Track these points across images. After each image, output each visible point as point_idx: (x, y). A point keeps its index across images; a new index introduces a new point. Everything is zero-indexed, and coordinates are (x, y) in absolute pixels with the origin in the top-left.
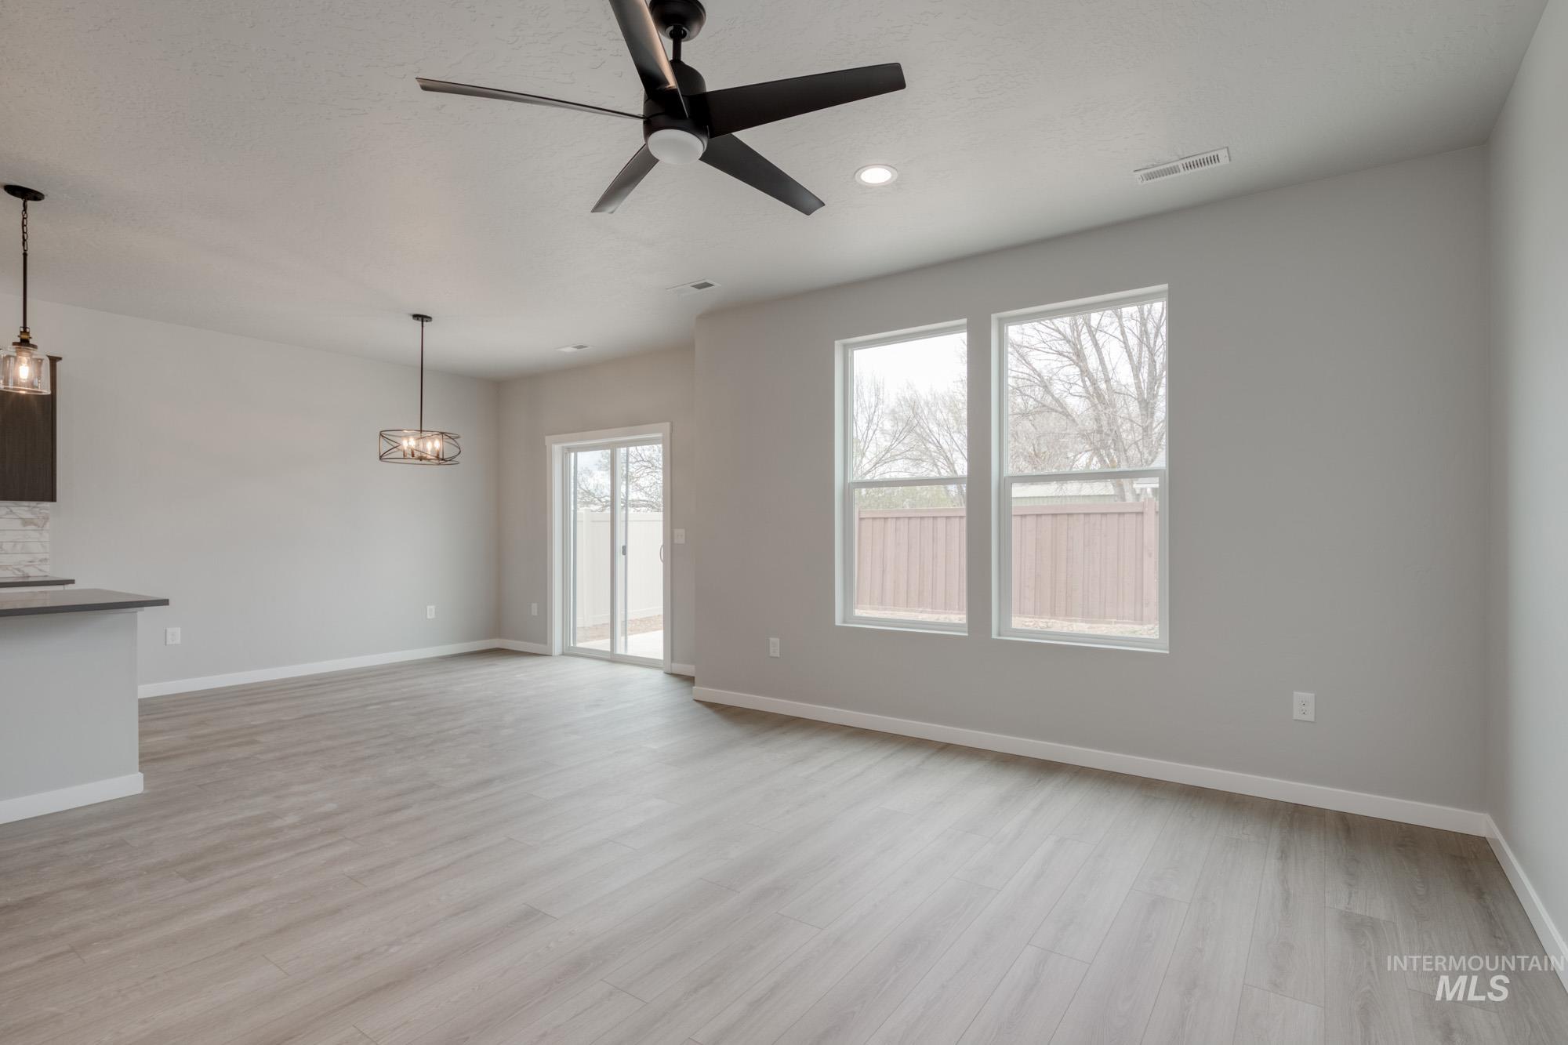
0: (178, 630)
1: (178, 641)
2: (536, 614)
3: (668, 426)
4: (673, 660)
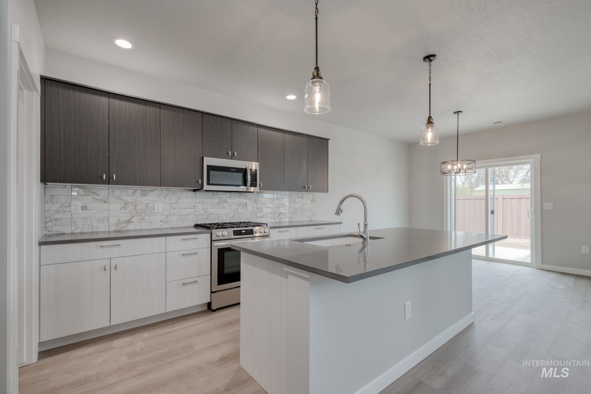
3: (539, 156)
4: (542, 263)
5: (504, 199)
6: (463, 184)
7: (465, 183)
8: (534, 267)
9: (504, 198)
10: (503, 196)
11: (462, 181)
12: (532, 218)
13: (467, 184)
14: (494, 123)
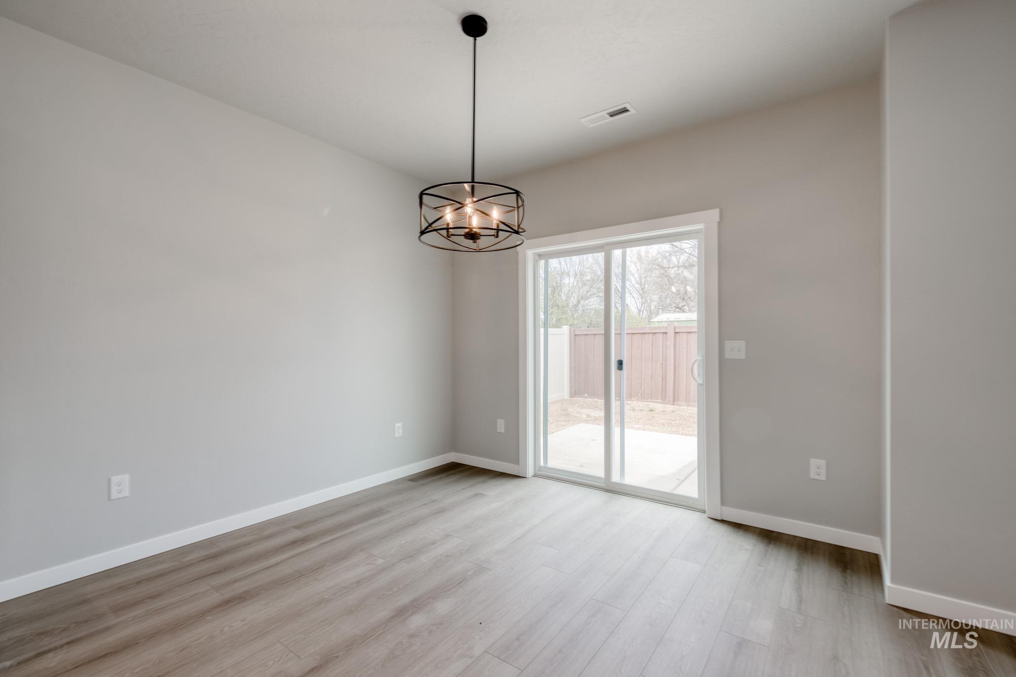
0: (126, 478)
1: (126, 493)
2: (503, 431)
3: (714, 214)
4: (723, 503)
5: (676, 333)
6: (640, 311)
7: (642, 310)
8: (704, 512)
9: (676, 331)
10: (675, 328)
11: (637, 307)
12: (701, 382)
13: (645, 312)
14: (612, 115)
